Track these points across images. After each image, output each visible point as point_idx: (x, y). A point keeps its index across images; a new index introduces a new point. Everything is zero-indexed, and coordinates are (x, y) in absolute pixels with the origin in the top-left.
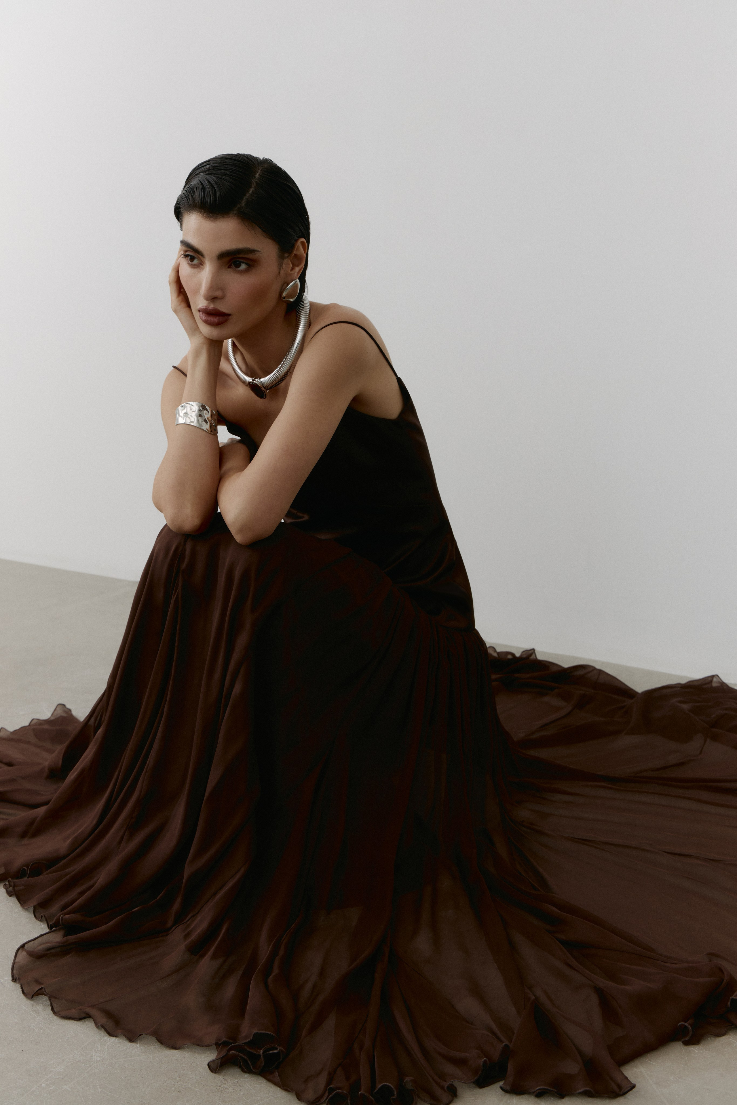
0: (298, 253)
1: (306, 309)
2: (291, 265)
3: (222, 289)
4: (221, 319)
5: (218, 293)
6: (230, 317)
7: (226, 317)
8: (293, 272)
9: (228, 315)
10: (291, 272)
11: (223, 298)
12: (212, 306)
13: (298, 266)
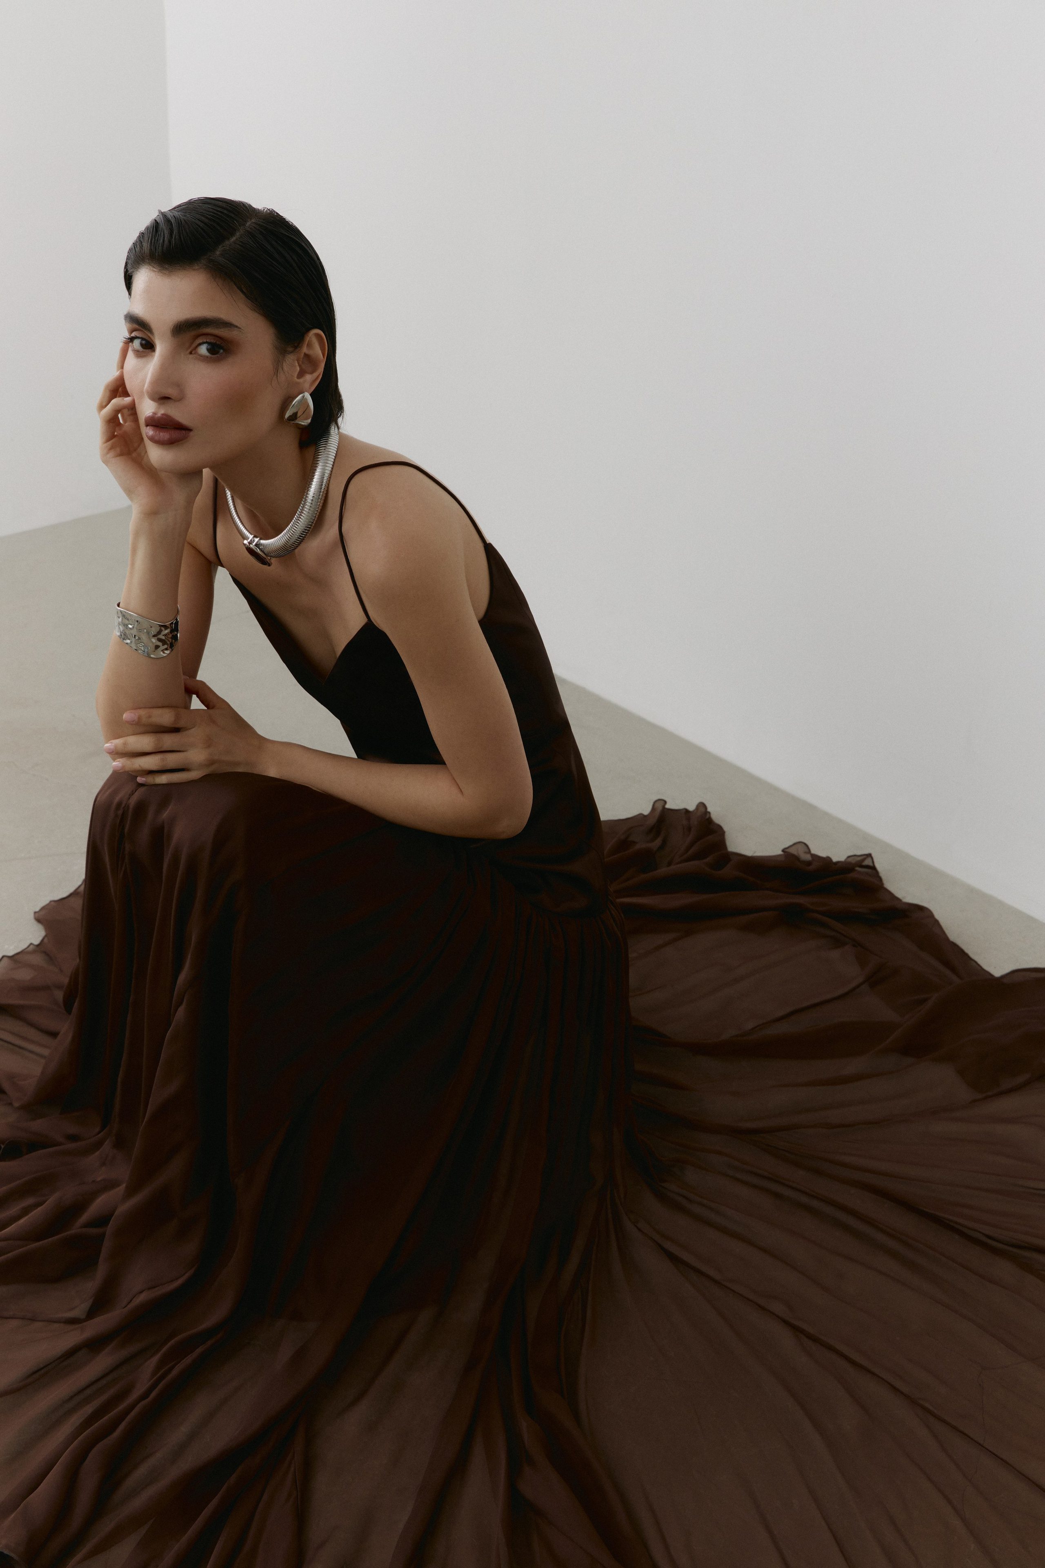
0: (310, 352)
1: (331, 445)
2: (298, 369)
3: (179, 386)
4: (176, 434)
5: (170, 391)
6: (191, 433)
7: (184, 432)
8: (301, 380)
9: (187, 429)
10: (298, 380)
11: (180, 399)
12: (161, 412)
13: (311, 373)
